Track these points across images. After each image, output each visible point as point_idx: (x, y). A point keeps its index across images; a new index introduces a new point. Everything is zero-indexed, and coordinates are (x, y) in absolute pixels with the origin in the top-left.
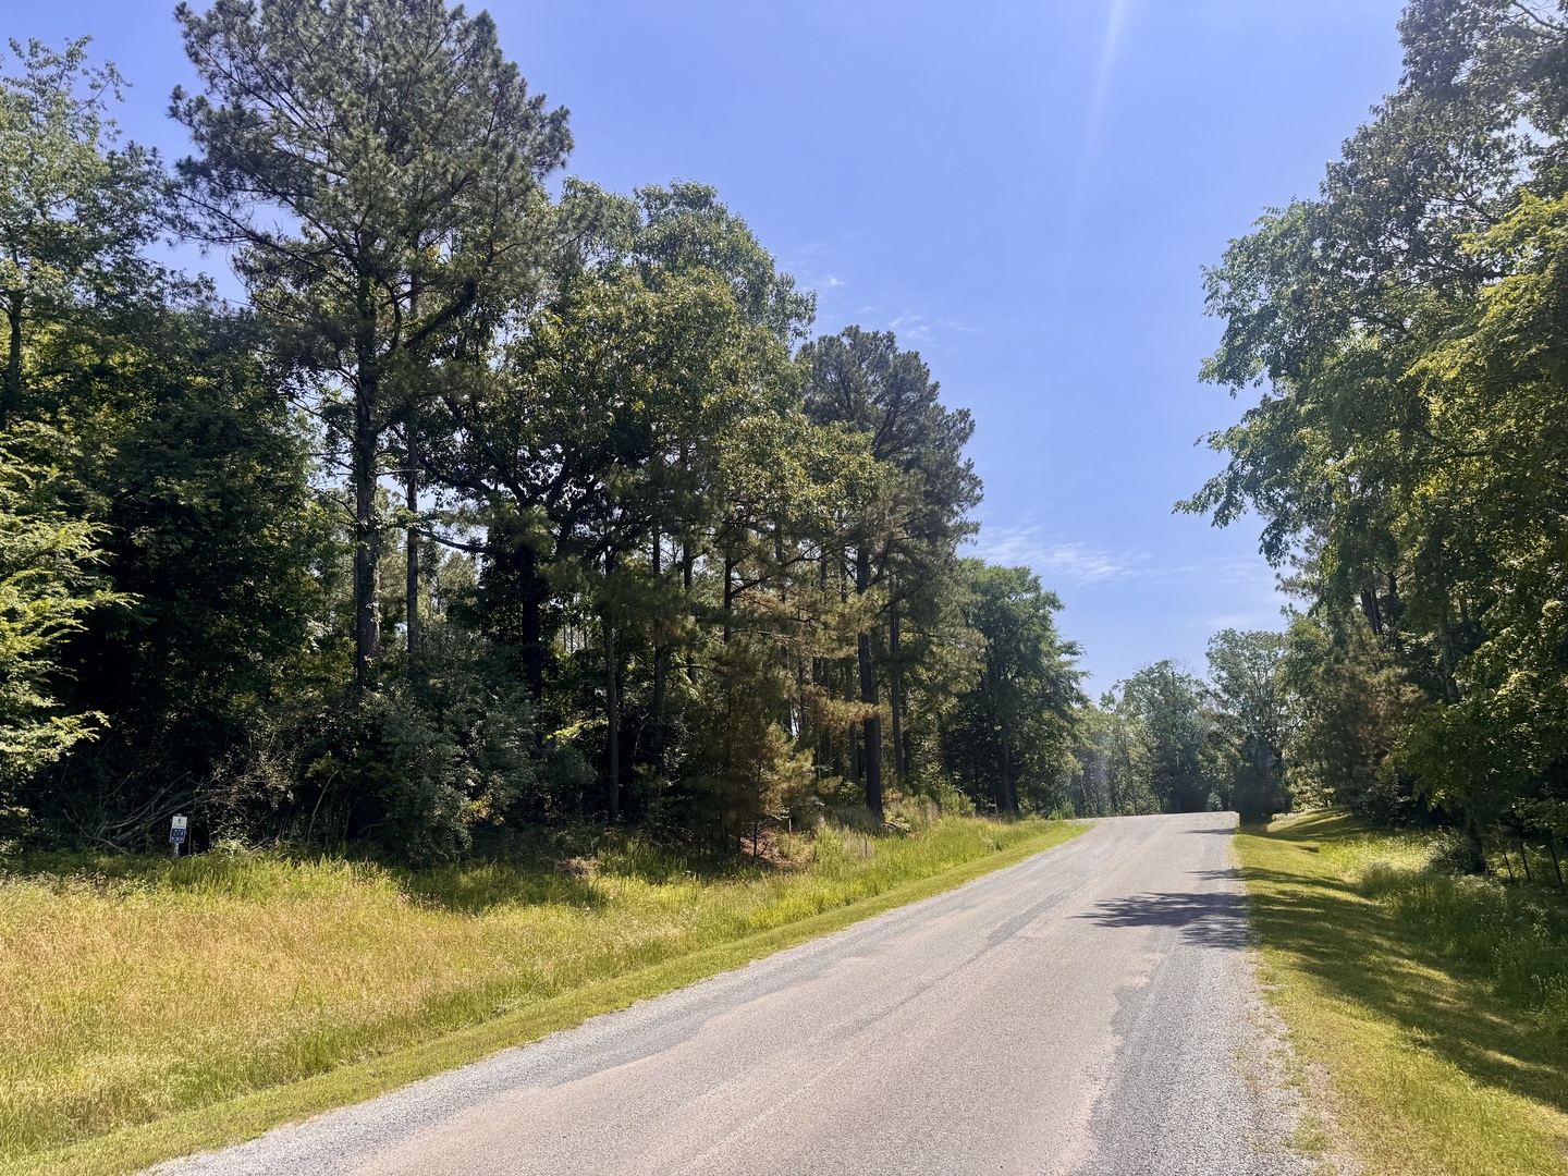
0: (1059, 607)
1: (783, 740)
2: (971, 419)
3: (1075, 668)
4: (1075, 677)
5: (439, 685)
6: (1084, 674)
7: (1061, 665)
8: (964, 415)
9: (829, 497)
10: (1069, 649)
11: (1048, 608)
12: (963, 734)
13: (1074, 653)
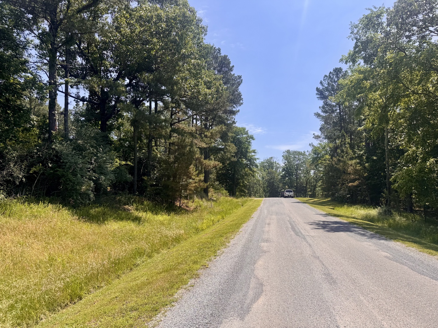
0: (254, 139)
1: (194, 171)
2: (242, 79)
3: (256, 157)
4: (255, 159)
5: (81, 143)
6: (258, 159)
7: (252, 156)
8: (240, 77)
9: (212, 93)
10: (254, 151)
11: (251, 139)
12: (222, 174)
13: (255, 153)
